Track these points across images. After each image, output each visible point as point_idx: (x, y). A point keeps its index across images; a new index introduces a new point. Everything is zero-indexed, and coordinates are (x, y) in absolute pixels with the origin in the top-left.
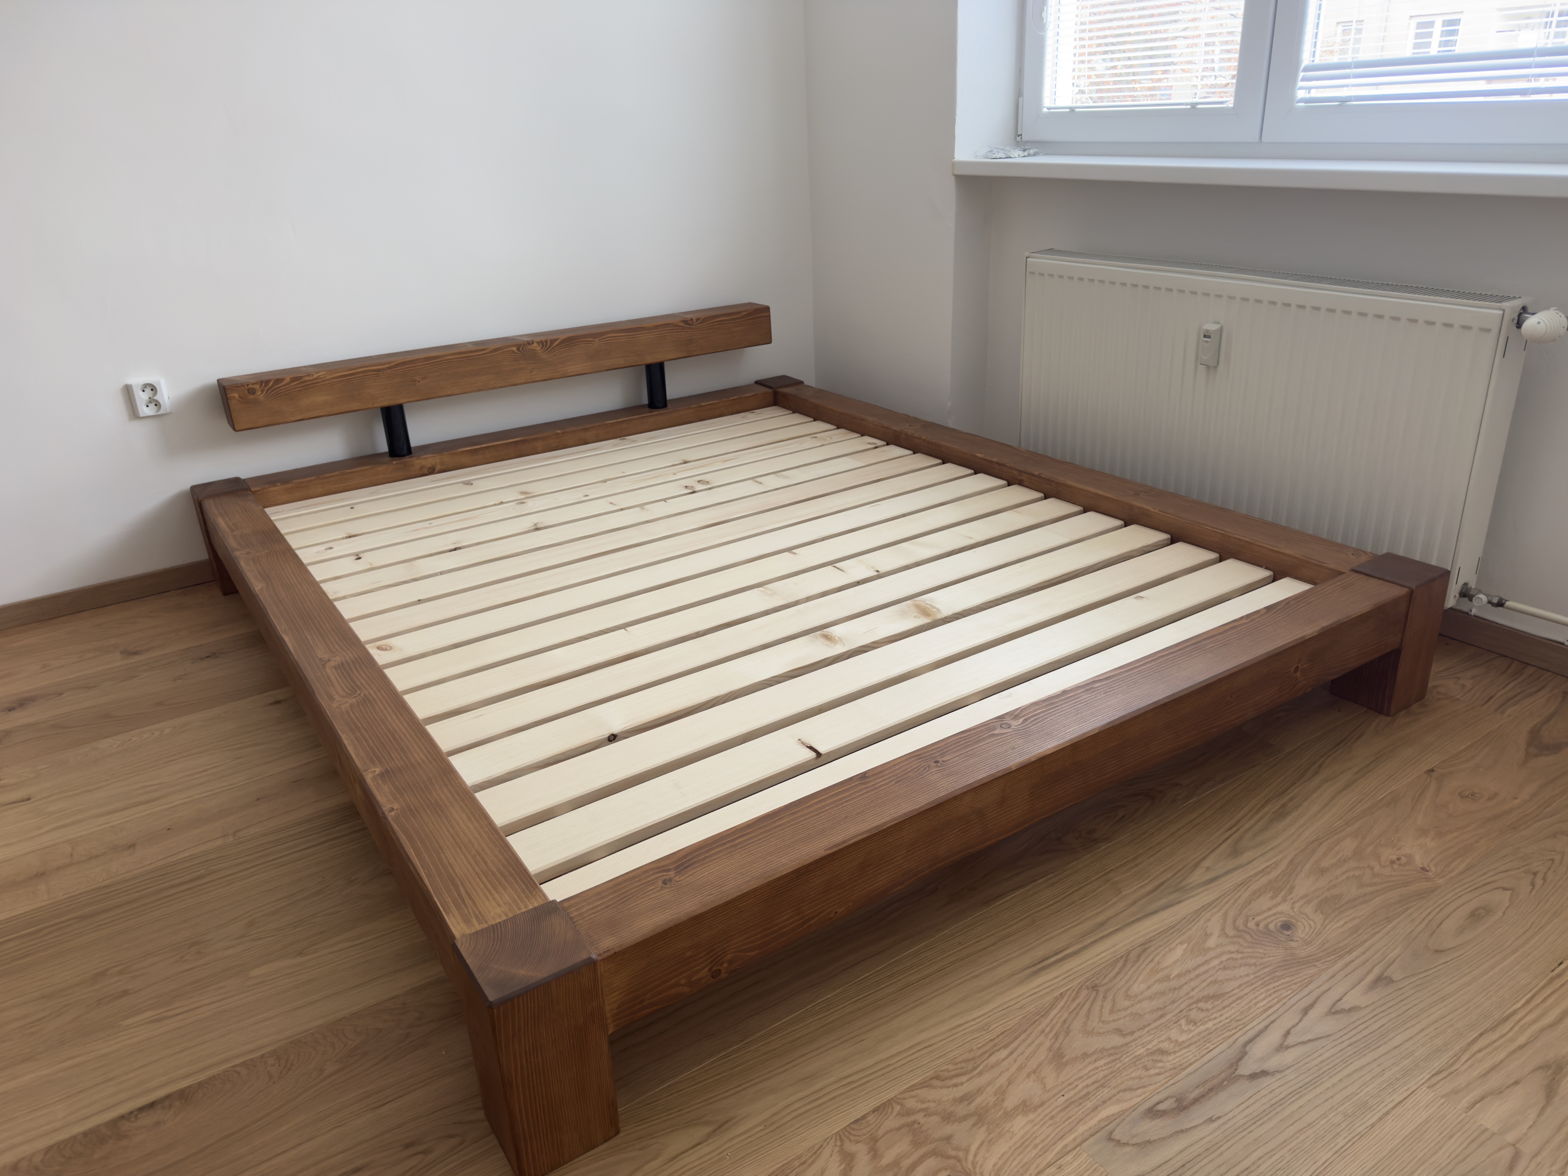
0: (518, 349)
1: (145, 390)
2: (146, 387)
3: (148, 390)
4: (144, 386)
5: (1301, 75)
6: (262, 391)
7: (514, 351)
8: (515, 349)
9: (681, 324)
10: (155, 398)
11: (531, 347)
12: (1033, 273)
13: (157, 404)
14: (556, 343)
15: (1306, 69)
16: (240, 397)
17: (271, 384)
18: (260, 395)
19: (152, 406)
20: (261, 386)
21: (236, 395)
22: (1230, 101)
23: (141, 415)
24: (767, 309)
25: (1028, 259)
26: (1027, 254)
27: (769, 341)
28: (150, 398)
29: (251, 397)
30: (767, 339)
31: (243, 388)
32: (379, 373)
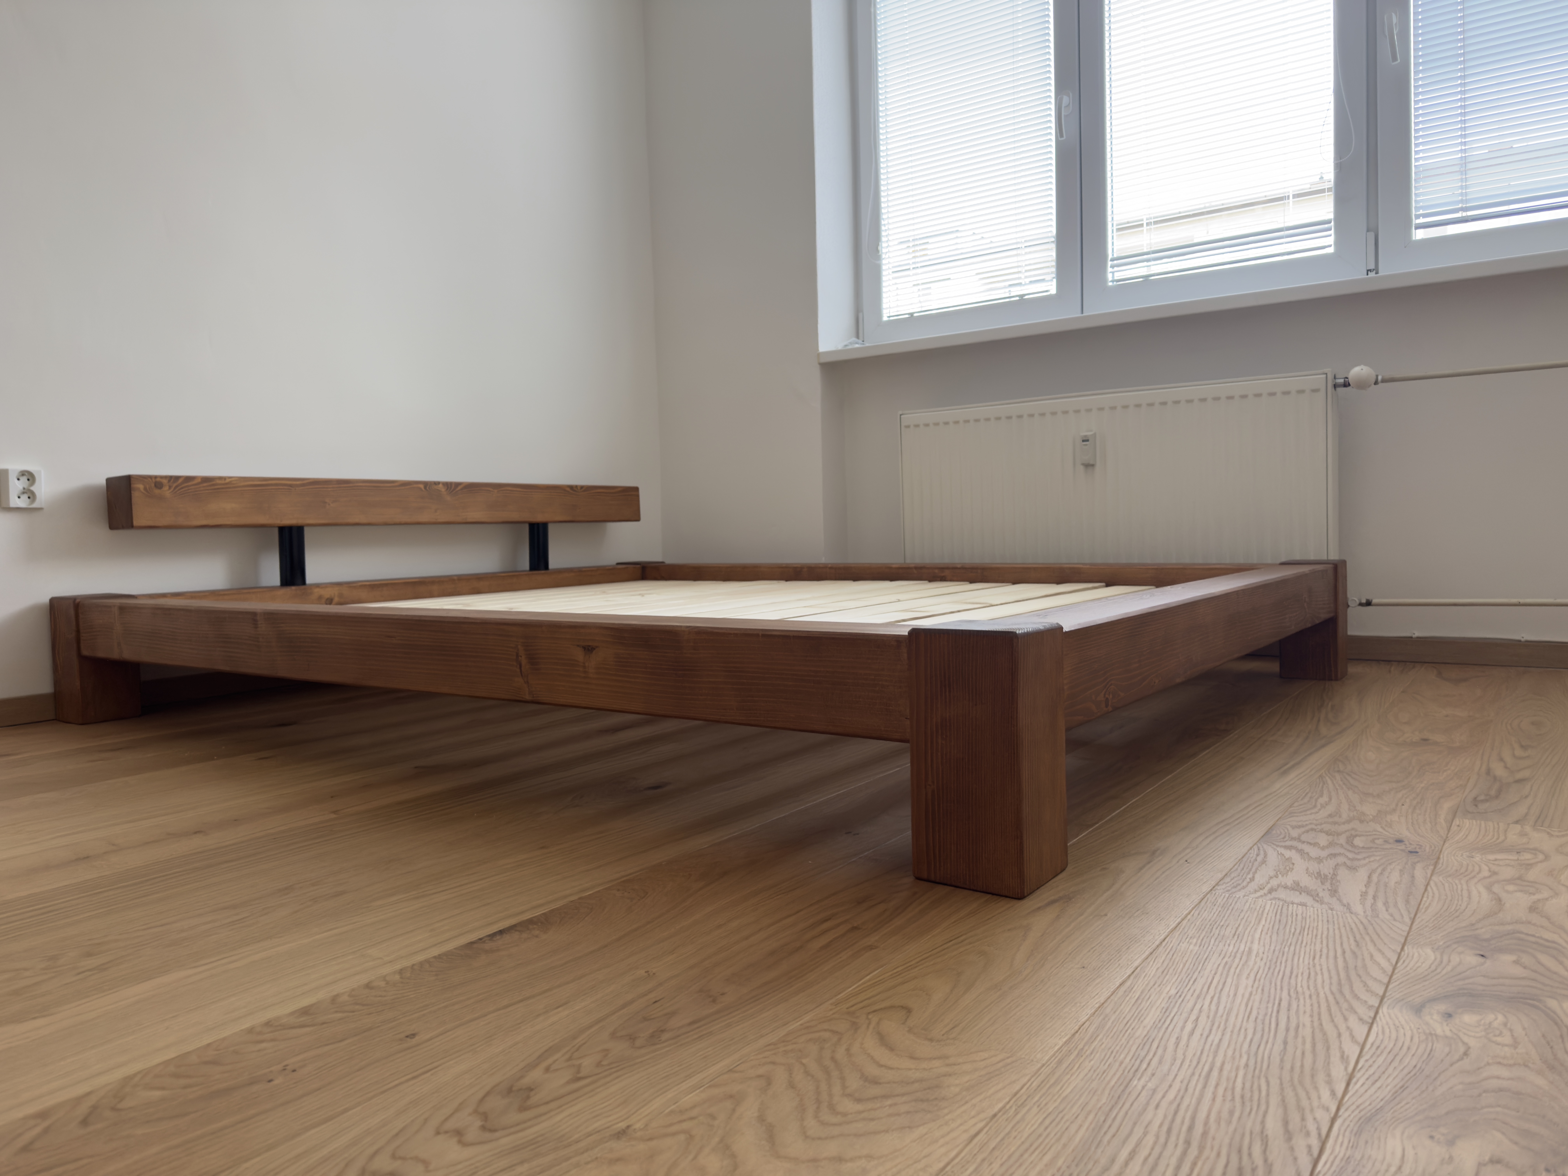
0: (425, 488)
1: (21, 478)
2: (23, 475)
3: (24, 479)
4: (21, 474)
5: (1110, 263)
6: (170, 487)
7: (420, 488)
8: (422, 486)
9: (568, 489)
10: (32, 488)
11: (436, 487)
12: (908, 427)
13: (32, 496)
14: (460, 488)
15: (1112, 260)
16: (145, 489)
17: (180, 480)
18: (166, 492)
19: (25, 497)
20: (169, 481)
21: (141, 487)
22: (1053, 290)
23: (12, 505)
24: (636, 489)
25: (902, 416)
26: (900, 412)
27: (638, 519)
28: (24, 489)
29: (157, 491)
30: (635, 517)
31: (151, 480)
32: (290, 488)
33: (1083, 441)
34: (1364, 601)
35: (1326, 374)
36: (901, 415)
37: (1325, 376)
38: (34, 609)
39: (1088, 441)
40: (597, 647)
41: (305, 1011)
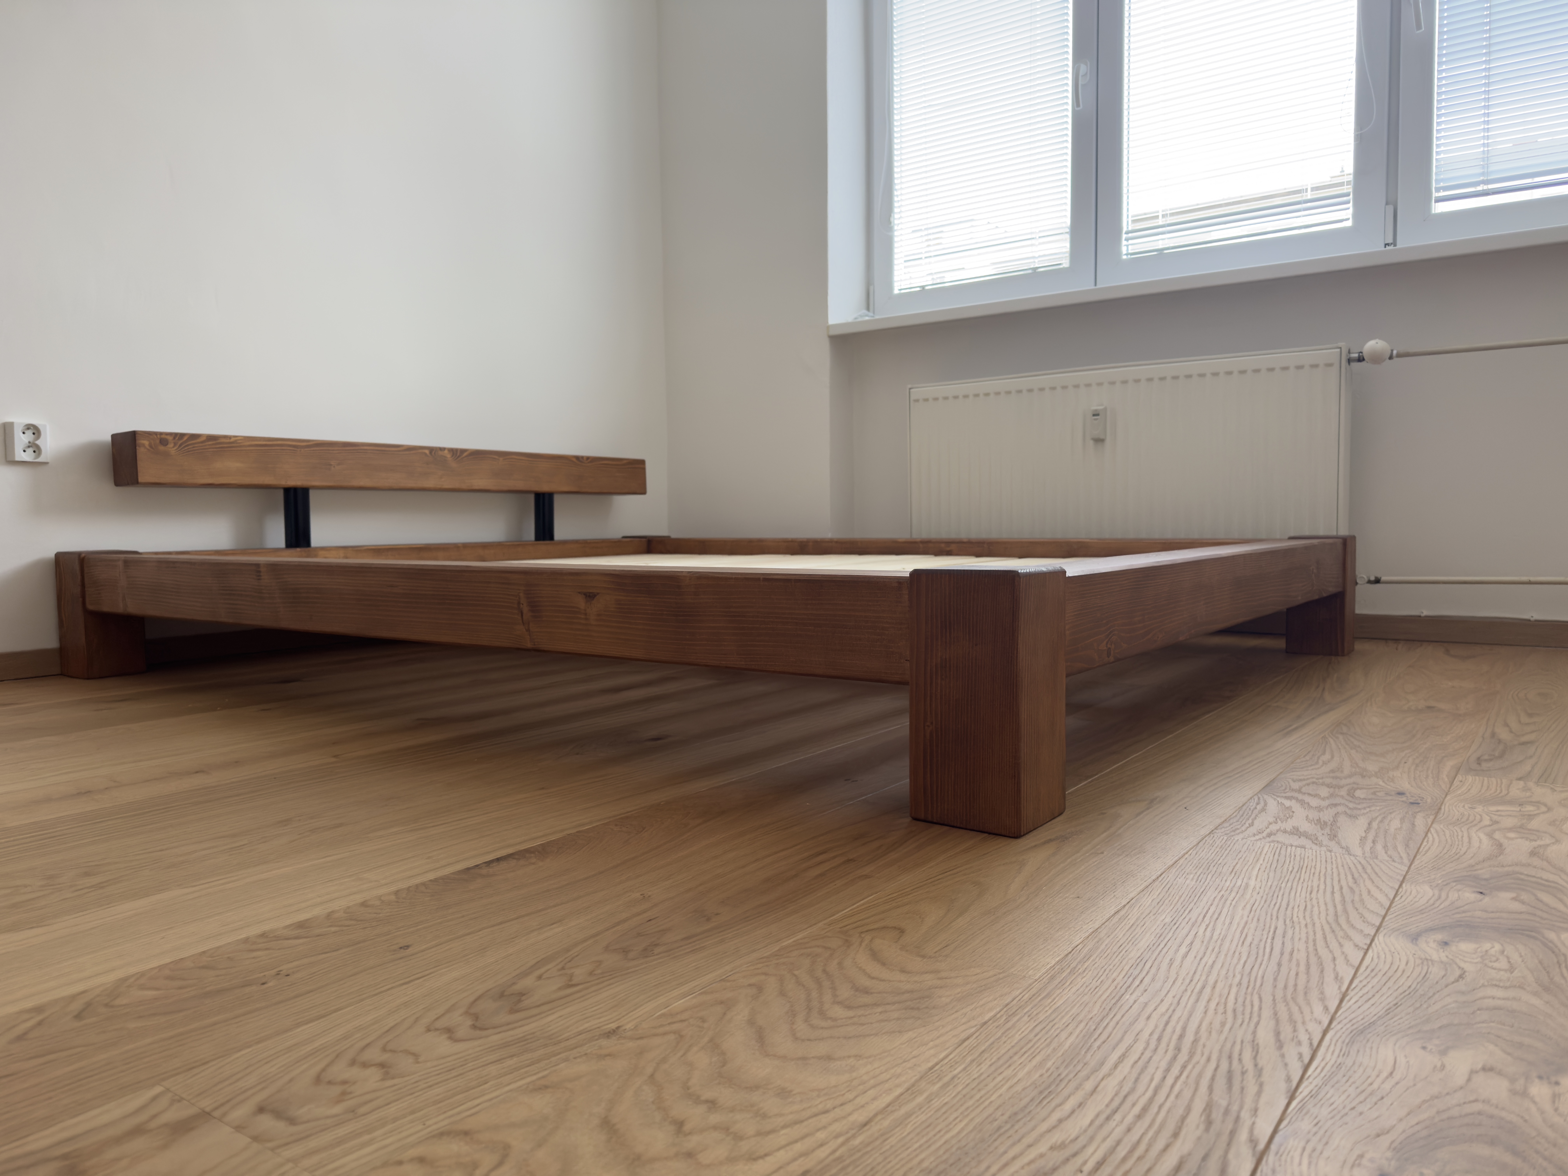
0: (431, 453)
1: (26, 432)
2: (28, 429)
3: (29, 433)
4: (26, 427)
5: (1124, 236)
6: (175, 444)
7: (425, 454)
8: (427, 452)
9: (574, 460)
10: (38, 442)
11: (442, 453)
13: (37, 450)
14: (465, 454)
15: (1127, 233)
16: (150, 446)
17: (185, 438)
18: (171, 449)
19: (30, 451)
20: (174, 438)
21: (146, 443)
22: (1066, 263)
23: (17, 459)
24: (643, 462)
26: (909, 386)
27: (644, 492)
28: (29, 442)
29: (162, 448)
30: (641, 490)
31: (155, 437)
32: (296, 449)
33: (1094, 415)
34: (1372, 578)
35: (1341, 348)
36: (910, 389)
37: (1339, 350)
38: (39, 565)
39: (1098, 415)
40: (598, 594)
41: (301, 925)
